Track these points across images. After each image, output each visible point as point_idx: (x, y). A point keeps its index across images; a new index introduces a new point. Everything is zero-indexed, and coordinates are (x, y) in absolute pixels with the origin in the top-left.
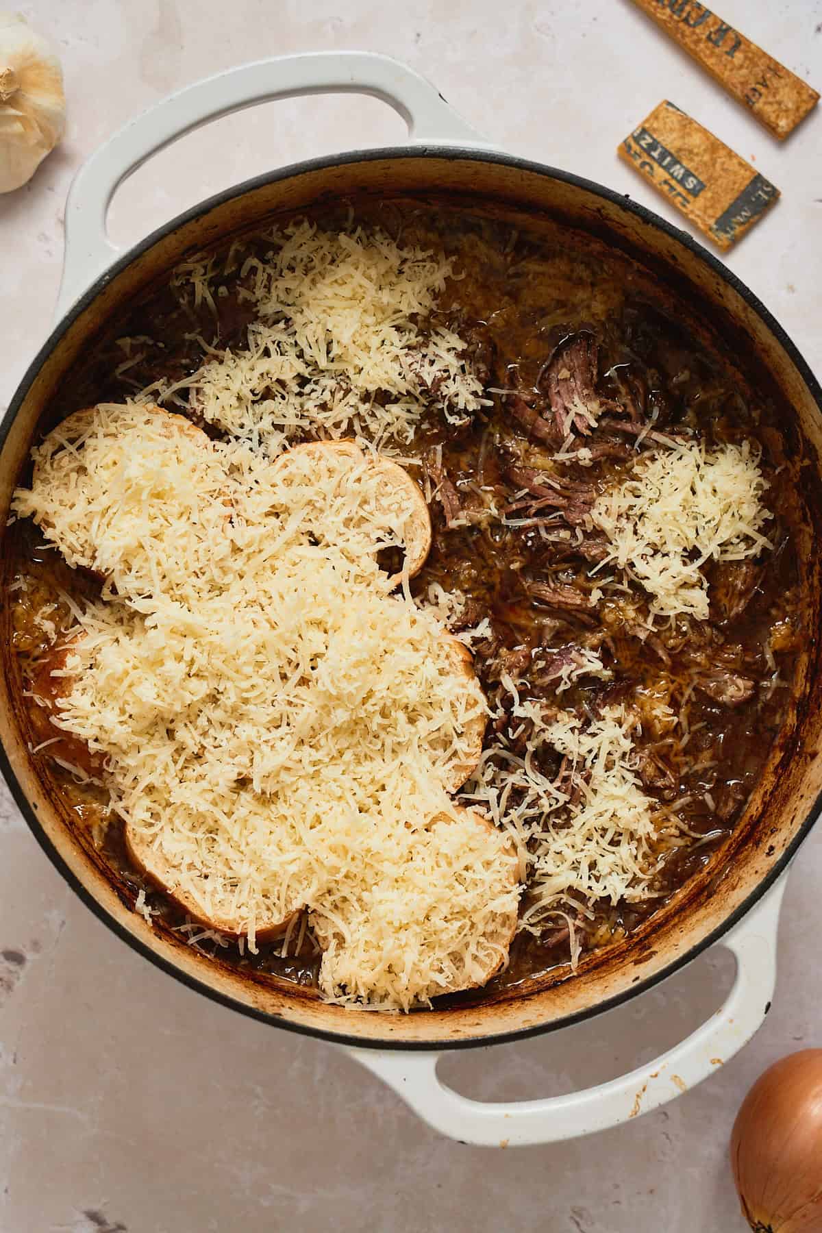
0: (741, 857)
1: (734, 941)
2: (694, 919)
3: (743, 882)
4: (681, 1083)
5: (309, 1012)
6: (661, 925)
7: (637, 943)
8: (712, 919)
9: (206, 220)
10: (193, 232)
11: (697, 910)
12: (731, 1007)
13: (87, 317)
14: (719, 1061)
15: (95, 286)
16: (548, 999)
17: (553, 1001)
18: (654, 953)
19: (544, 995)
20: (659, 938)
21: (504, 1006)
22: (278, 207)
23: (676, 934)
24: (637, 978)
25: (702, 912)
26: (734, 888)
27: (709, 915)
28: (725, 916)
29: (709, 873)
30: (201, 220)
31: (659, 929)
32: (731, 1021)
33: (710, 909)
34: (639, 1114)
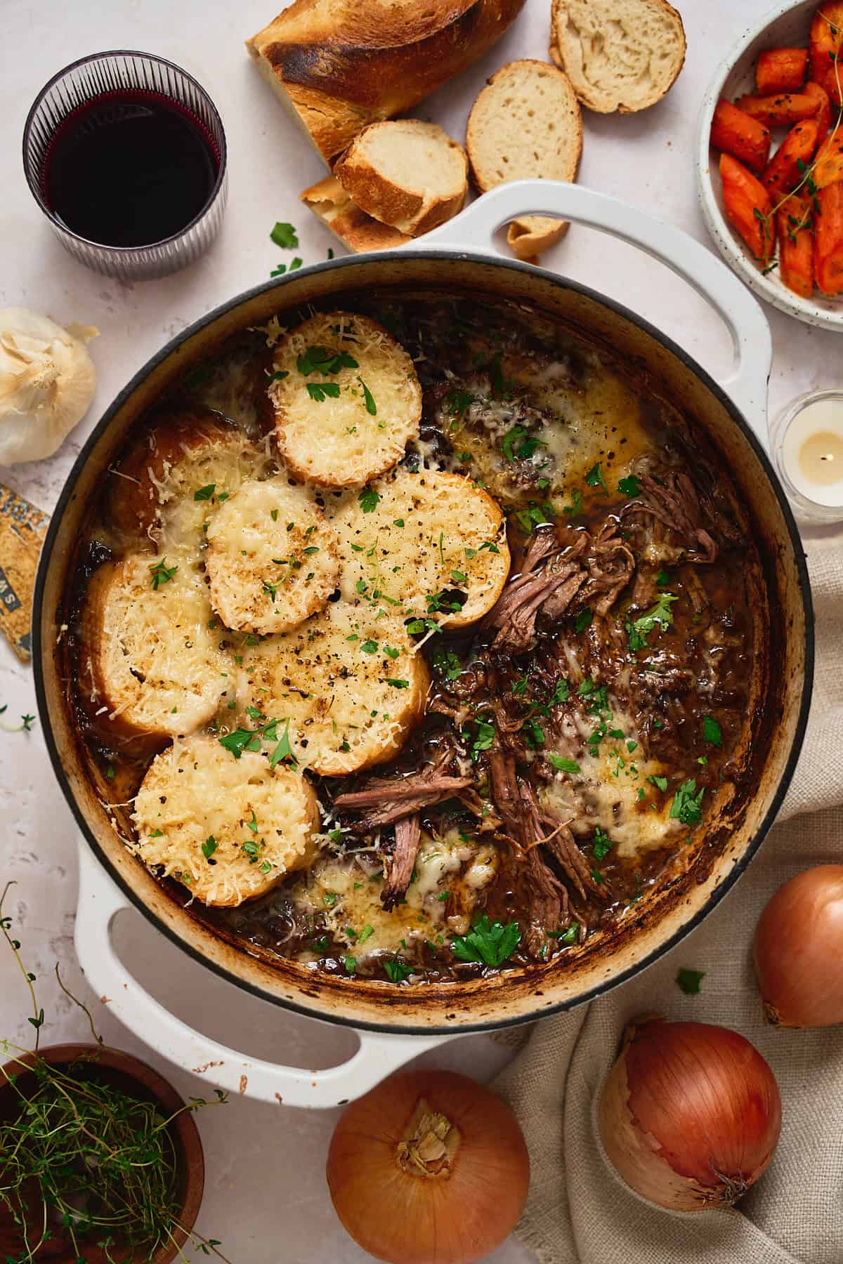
0: (430, 1003)
1: (369, 1041)
2: (363, 1005)
3: (414, 1016)
4: (244, 1085)
5: (86, 797)
6: (338, 988)
7: (314, 982)
8: (373, 1015)
9: (557, 291)
10: (543, 291)
11: (370, 1002)
12: (322, 1076)
13: (426, 266)
14: (281, 1099)
15: (455, 254)
16: (228, 951)
17: (228, 955)
18: (317, 997)
19: (228, 947)
20: (330, 993)
21: (198, 926)
22: (605, 334)
23: (341, 1001)
24: (291, 997)
25: (372, 1007)
26: (405, 1014)
27: (374, 1012)
28: (382, 1021)
29: (402, 992)
30: (554, 288)
31: (336, 988)
32: (314, 1085)
33: (378, 1010)
34: (200, 1075)
